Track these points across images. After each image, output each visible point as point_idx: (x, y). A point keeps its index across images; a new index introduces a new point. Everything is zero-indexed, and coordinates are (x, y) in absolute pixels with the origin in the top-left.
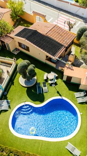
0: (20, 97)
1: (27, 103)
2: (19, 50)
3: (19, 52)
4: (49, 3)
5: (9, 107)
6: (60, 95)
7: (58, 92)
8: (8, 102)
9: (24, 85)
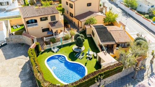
0: (66, 52)
1: (65, 56)
2: (91, 36)
3: (90, 36)
4: (145, 24)
5: (57, 52)
6: (85, 65)
7: (86, 63)
8: (58, 50)
9: (73, 49)
